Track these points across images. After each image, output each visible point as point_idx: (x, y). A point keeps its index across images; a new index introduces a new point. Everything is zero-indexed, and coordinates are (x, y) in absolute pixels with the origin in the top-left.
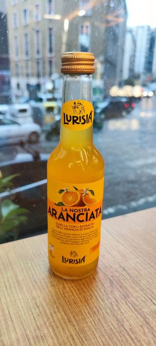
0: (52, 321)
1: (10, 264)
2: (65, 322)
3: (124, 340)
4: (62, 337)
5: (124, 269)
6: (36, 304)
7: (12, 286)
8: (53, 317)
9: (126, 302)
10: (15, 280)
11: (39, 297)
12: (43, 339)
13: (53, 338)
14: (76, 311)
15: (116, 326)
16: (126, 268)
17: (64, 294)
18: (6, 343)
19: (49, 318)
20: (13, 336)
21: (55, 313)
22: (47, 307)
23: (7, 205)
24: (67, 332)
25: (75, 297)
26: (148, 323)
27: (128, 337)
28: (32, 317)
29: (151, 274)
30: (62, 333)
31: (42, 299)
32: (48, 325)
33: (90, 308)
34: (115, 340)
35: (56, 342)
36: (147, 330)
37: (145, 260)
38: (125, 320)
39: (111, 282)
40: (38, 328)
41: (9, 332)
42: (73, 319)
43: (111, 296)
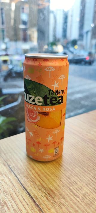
0: (74, 173)
2: (83, 173)
4: (85, 180)
12: (74, 183)
18: (52, 188)
19: (72, 172)
21: (74, 168)
24: (87, 177)
30: (84, 178)
32: (73, 175)
33: (94, 163)
35: (83, 184)
40: (68, 178)
41: (51, 183)
42: (86, 170)
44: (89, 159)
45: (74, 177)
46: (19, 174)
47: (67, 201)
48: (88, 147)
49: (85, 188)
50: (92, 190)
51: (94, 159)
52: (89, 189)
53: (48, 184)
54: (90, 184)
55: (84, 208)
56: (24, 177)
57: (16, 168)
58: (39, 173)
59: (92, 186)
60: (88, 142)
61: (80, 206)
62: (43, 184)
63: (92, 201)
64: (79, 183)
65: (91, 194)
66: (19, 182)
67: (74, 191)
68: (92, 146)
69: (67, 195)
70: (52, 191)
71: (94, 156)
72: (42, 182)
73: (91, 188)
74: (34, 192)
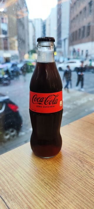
1: (17, 164)
2: (67, 189)
4: (70, 197)
5: (84, 153)
6: (45, 183)
7: (25, 176)
8: (59, 188)
10: (25, 173)
11: (45, 178)
13: (65, 199)
14: (70, 181)
16: (84, 152)
17: (58, 173)
20: (41, 204)
21: (59, 185)
22: (53, 183)
24: (71, 193)
25: (65, 173)
28: (47, 191)
30: (69, 195)
31: (47, 179)
32: (58, 193)
33: (77, 177)
35: (68, 201)
37: (92, 146)
39: (81, 161)
40: (53, 196)
41: (38, 203)
42: (70, 186)
43: (84, 168)
44: (73, 174)
45: (59, 195)
46: (6, 198)
48: (71, 161)
49: (70, 206)
50: (76, 206)
51: (77, 173)
52: (74, 206)
53: (35, 206)
54: (74, 201)
56: (11, 200)
57: (3, 191)
58: (26, 194)
59: (76, 203)
60: (71, 155)
64: (64, 200)
66: (7, 207)
68: (74, 160)
71: (76, 170)
72: (29, 204)
73: (76, 204)
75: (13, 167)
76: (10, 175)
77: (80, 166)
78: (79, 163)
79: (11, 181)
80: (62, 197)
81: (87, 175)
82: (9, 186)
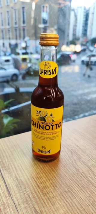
0: (44, 170)
2: (50, 171)
3: (80, 177)
4: (50, 177)
5: (78, 146)
7: (21, 155)
8: (44, 169)
9: (80, 161)
12: (41, 178)
13: (45, 177)
15: (76, 172)
16: (79, 146)
18: (22, 180)
19: (42, 169)
23: (7, 118)
24: (52, 174)
26: (91, 170)
27: (81, 175)
29: (91, 148)
30: (49, 175)
32: (42, 172)
34: (76, 177)
36: (90, 173)
37: (88, 142)
38: (80, 169)
39: (71, 152)
40: (37, 173)
41: (23, 176)
43: (72, 159)
45: (42, 174)
47: (30, 190)
49: (47, 182)
52: (50, 183)
53: (21, 177)
54: (52, 180)
55: (41, 196)
56: (5, 170)
57: (1, 163)
58: (17, 168)
59: (53, 182)
61: (38, 194)
62: (18, 176)
63: (49, 192)
65: (50, 187)
67: (38, 184)
69: (32, 186)
70: (22, 182)
72: (17, 175)
74: (9, 182)
75: (14, 147)
76: (10, 153)
77: (69, 156)
78: (69, 154)
79: (10, 157)
80: (43, 176)
81: (71, 164)
82: (6, 160)
